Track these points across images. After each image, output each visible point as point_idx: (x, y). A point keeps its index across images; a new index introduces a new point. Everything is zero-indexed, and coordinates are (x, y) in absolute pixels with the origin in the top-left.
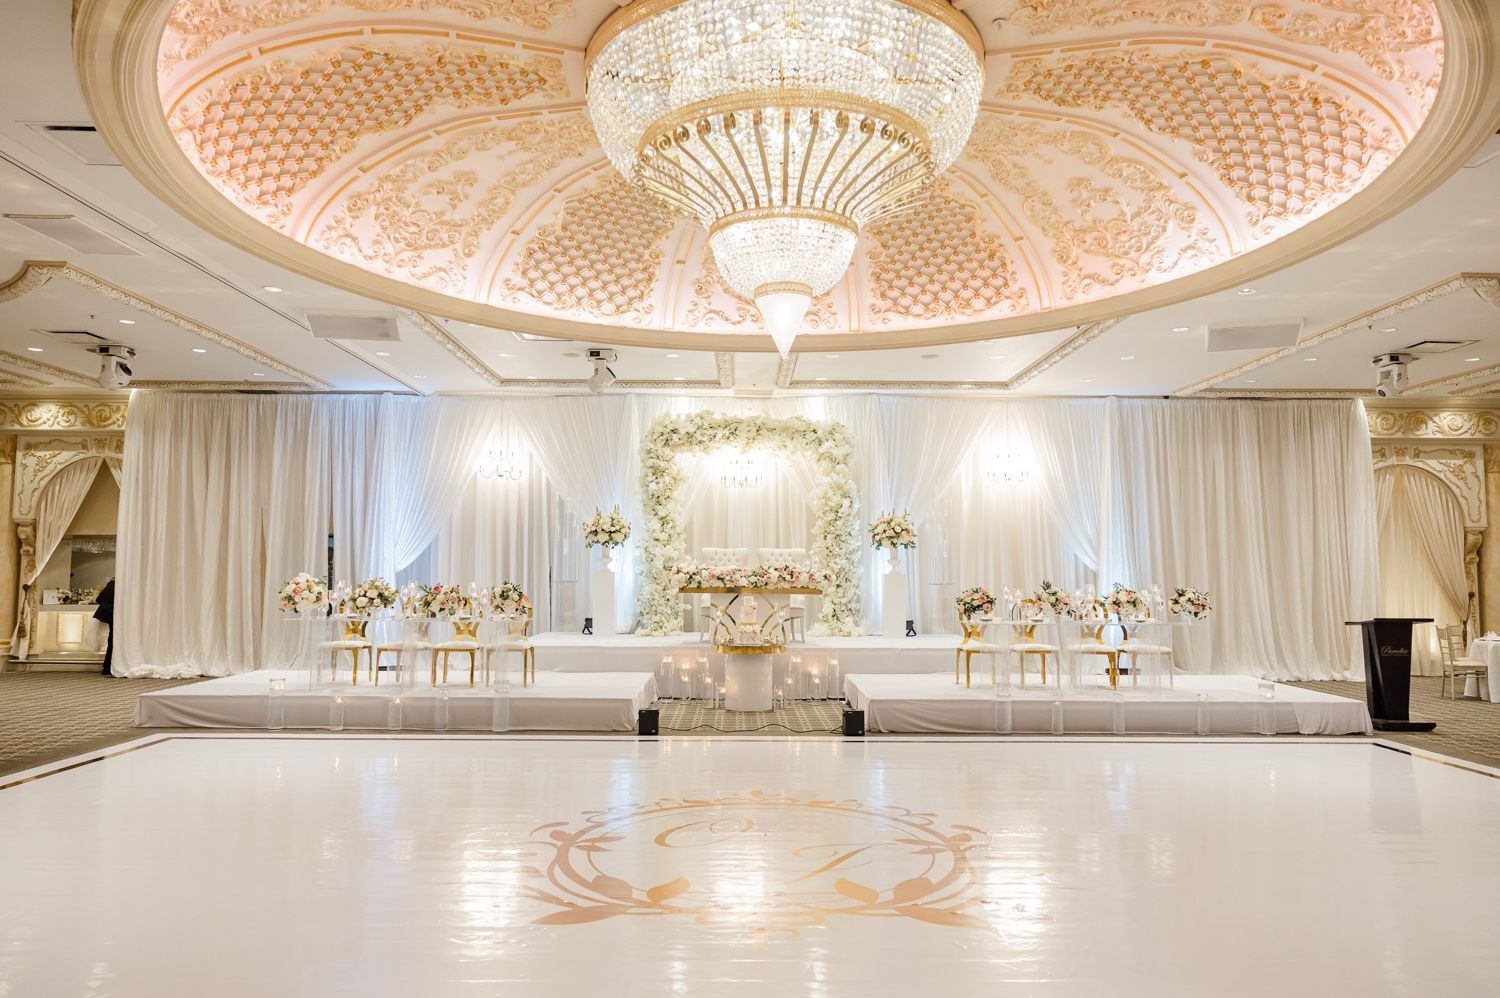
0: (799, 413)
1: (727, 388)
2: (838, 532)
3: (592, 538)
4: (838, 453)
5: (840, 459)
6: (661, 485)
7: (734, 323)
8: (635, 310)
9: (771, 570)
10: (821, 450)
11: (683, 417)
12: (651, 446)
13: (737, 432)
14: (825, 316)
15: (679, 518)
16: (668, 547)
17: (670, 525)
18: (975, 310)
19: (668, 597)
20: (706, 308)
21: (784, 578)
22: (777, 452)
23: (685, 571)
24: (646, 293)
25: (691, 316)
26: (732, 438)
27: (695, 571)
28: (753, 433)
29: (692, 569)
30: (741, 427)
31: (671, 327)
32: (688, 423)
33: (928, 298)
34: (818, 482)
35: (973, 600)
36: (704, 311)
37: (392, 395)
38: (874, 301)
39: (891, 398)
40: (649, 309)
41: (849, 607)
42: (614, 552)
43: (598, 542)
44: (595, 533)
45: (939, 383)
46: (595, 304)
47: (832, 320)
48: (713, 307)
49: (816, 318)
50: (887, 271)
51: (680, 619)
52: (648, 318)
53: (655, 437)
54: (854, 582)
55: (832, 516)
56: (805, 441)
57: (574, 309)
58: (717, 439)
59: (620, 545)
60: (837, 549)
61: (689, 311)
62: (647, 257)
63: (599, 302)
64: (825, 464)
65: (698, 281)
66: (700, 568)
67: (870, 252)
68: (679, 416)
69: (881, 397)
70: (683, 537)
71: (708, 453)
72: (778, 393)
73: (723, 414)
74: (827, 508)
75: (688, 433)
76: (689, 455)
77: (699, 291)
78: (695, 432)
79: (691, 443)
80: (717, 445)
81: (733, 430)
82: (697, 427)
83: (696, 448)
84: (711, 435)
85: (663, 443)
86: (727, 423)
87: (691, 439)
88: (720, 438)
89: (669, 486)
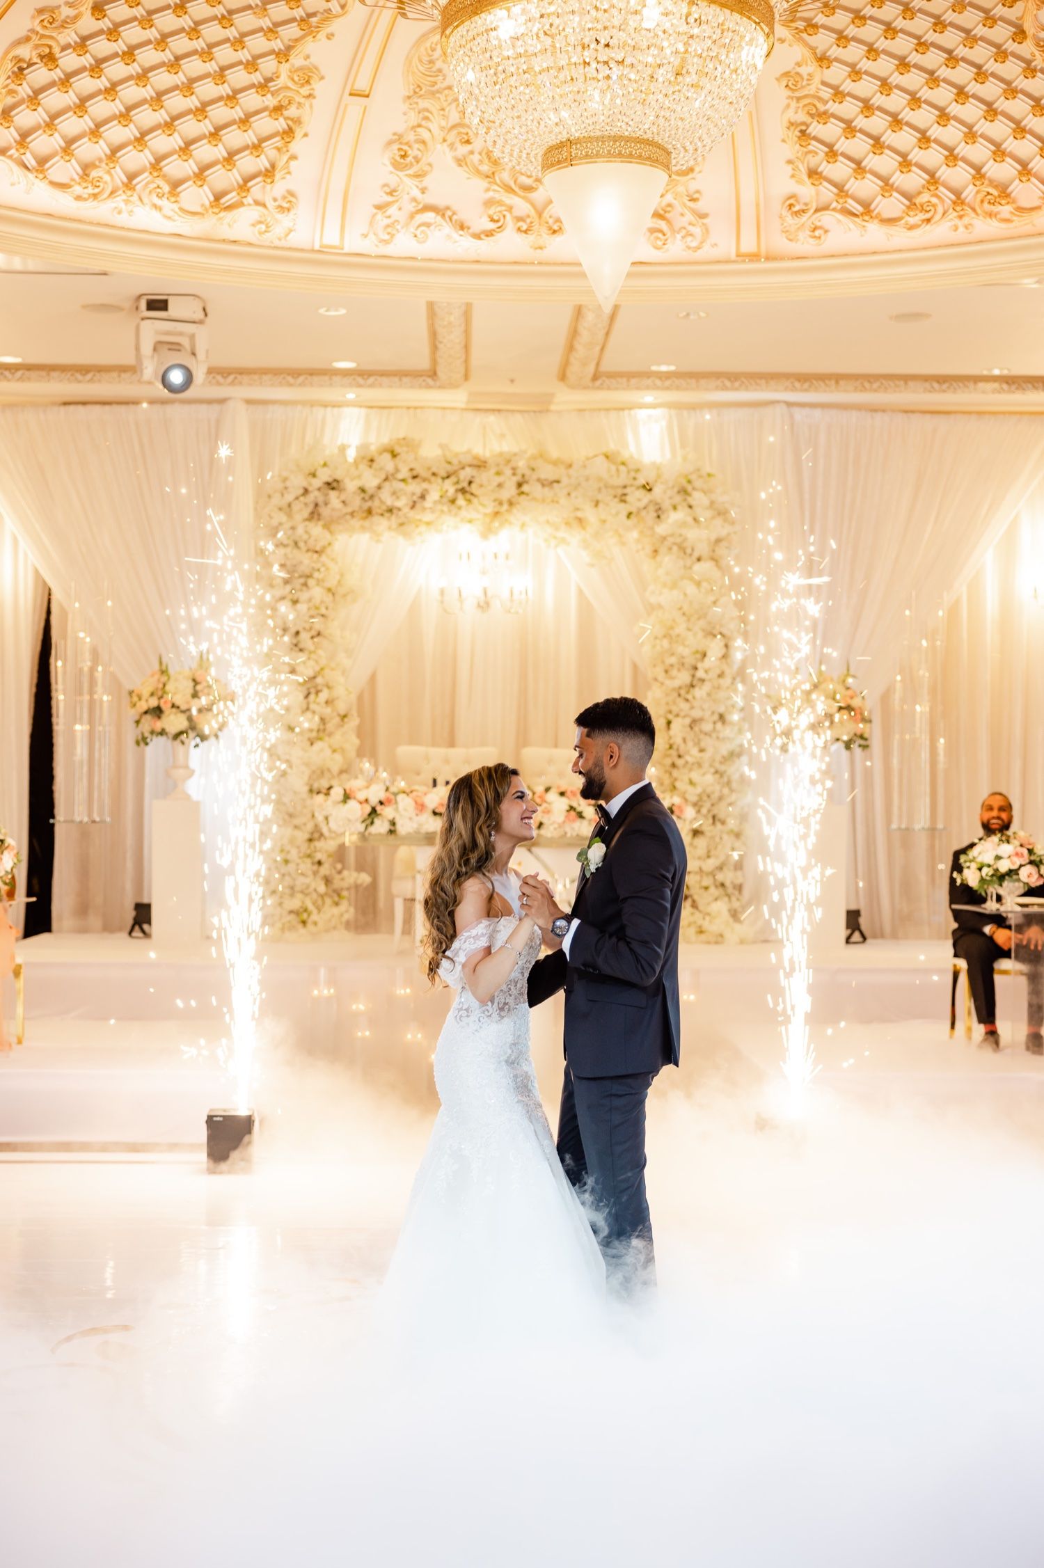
0: (612, 447)
1: (452, 385)
2: (696, 714)
3: (148, 723)
4: (698, 537)
5: (702, 549)
6: (302, 607)
7: (477, 236)
8: (257, 203)
9: (552, 796)
10: (661, 529)
11: (351, 454)
12: (280, 517)
13: (474, 488)
14: (683, 221)
15: (342, 680)
16: (318, 745)
17: (324, 696)
18: (1021, 209)
19: (319, 856)
20: (414, 200)
21: (580, 815)
22: (561, 534)
23: (361, 796)
24: (280, 164)
25: (381, 220)
26: (461, 501)
27: (382, 795)
28: (510, 491)
29: (375, 793)
30: (483, 477)
31: (336, 242)
32: (363, 467)
33: (914, 180)
34: (653, 600)
35: (998, 858)
36: (411, 207)
38: (792, 187)
39: (817, 413)
40: (287, 204)
41: (720, 877)
42: (196, 755)
43: (163, 733)
44: (157, 712)
45: (926, 378)
46: (166, 188)
47: (697, 230)
48: (428, 199)
49: (662, 225)
50: (823, 116)
51: (344, 905)
52: (285, 221)
53: (289, 497)
54: (732, 823)
55: (684, 677)
56: (624, 509)
57: (119, 201)
58: (429, 503)
59: (212, 739)
60: (695, 751)
61: (379, 207)
62: (283, 80)
63: (176, 185)
64: (668, 561)
65: (398, 138)
66: (393, 789)
67: (786, 74)
68: (343, 449)
69: (799, 414)
70: (354, 722)
71: (407, 535)
72: (566, 398)
73: (442, 446)
74: (673, 660)
75: (363, 490)
76: (365, 538)
77: (402, 160)
78: (379, 488)
79: (369, 512)
80: (428, 517)
81: (465, 484)
82: (383, 476)
83: (382, 524)
84: (413, 494)
85: (306, 513)
86: (450, 468)
87: (369, 504)
88: (435, 502)
89: (323, 611)
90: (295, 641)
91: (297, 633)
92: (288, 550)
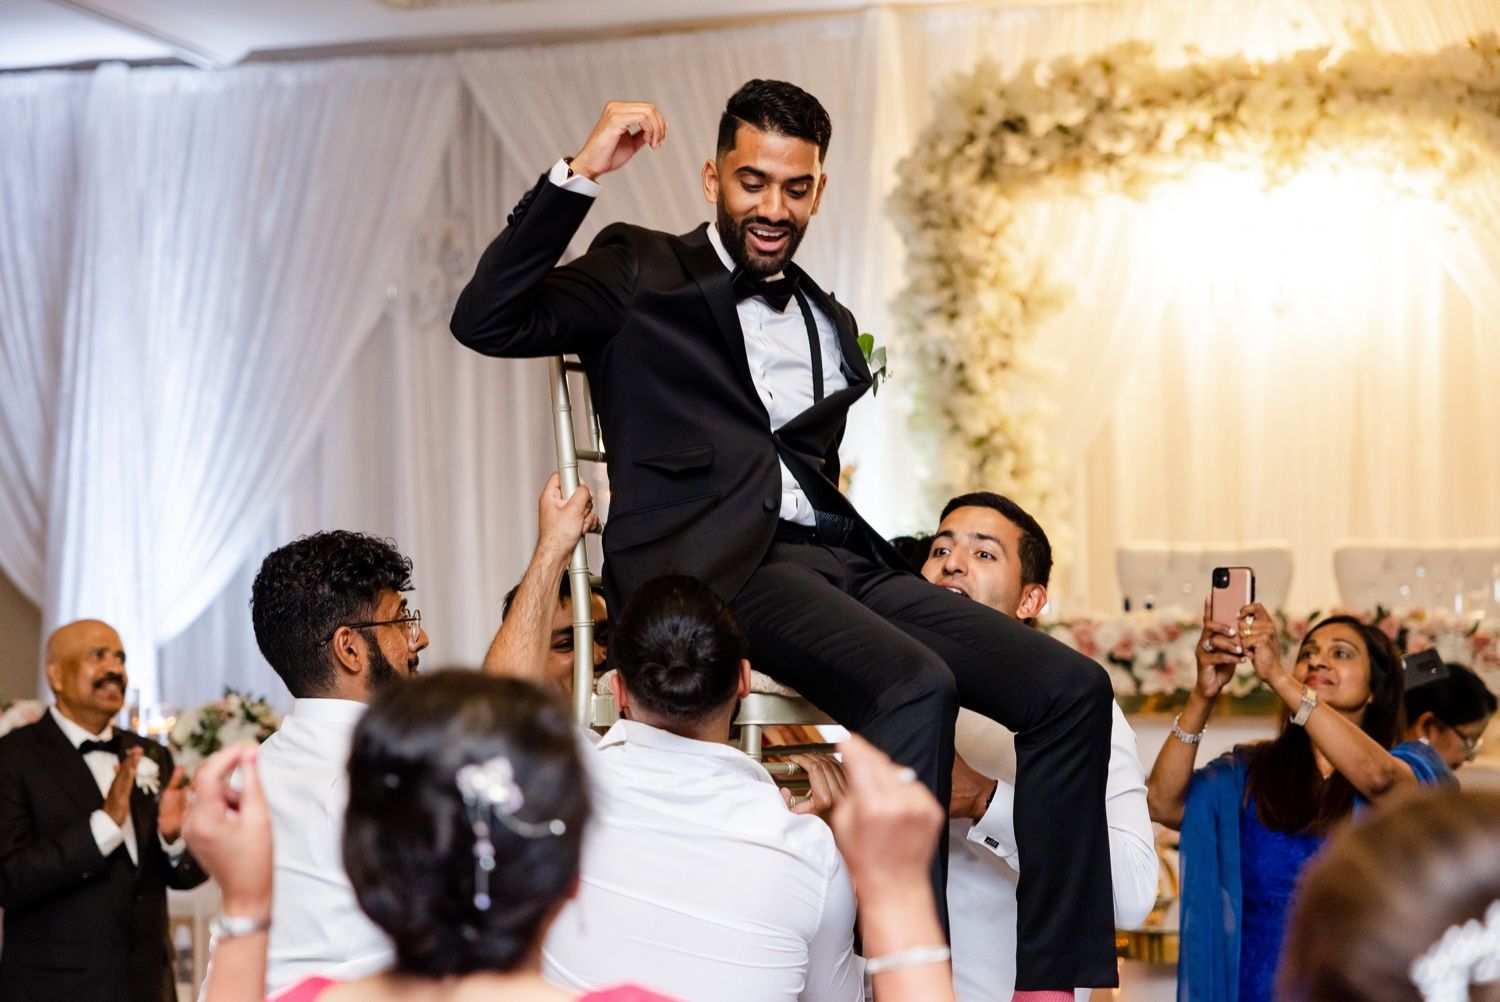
6: (965, 324)
11: (1042, 76)
12: (933, 181)
13: (1244, 113)
17: (1008, 461)
22: (1401, 179)
26: (1223, 136)
28: (1305, 113)
30: (1257, 92)
32: (1061, 92)
37: (119, 73)
53: (944, 150)
58: (1167, 142)
73: (1190, 49)
75: (1062, 129)
78: (1087, 122)
79: (1077, 164)
80: (1171, 166)
81: (1228, 107)
82: (1093, 104)
83: (1095, 181)
84: (1145, 130)
85: (973, 171)
86: (1201, 82)
87: (1074, 153)
88: (1179, 143)
89: (1004, 326)
90: (959, 377)
91: (961, 367)
92: (940, 234)
